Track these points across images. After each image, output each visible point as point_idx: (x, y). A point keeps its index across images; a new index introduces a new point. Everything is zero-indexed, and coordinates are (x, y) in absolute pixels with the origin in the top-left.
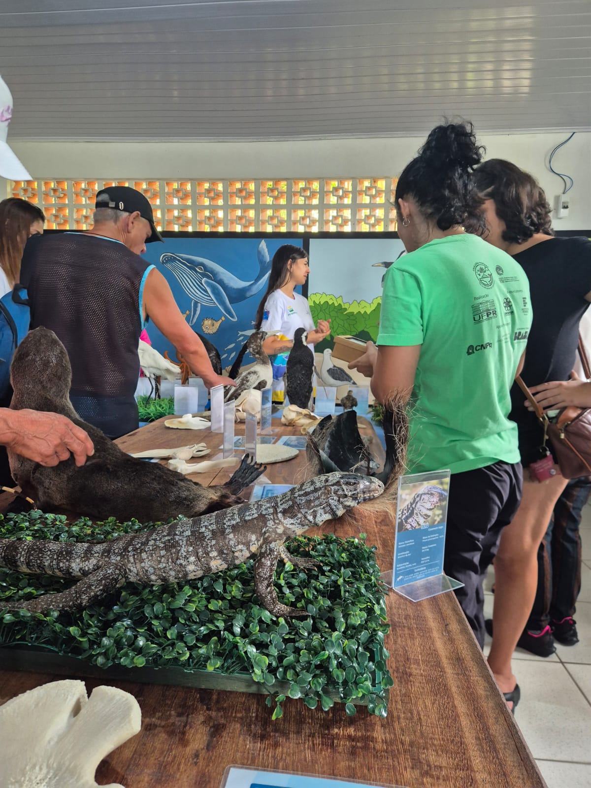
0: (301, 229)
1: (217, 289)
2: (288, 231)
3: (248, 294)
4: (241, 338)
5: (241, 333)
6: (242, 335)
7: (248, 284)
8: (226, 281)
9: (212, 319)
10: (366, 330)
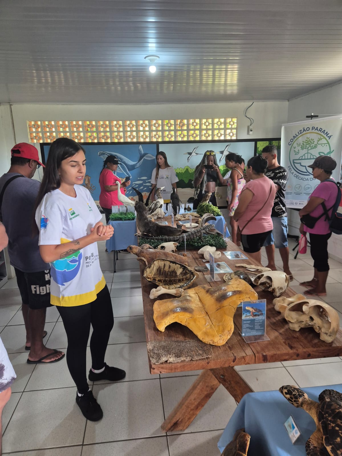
0: (154, 140)
1: (123, 165)
2: (150, 141)
3: (136, 167)
4: (134, 185)
5: (134, 183)
6: (134, 184)
7: (135, 163)
8: (126, 162)
9: (121, 178)
10: (182, 179)
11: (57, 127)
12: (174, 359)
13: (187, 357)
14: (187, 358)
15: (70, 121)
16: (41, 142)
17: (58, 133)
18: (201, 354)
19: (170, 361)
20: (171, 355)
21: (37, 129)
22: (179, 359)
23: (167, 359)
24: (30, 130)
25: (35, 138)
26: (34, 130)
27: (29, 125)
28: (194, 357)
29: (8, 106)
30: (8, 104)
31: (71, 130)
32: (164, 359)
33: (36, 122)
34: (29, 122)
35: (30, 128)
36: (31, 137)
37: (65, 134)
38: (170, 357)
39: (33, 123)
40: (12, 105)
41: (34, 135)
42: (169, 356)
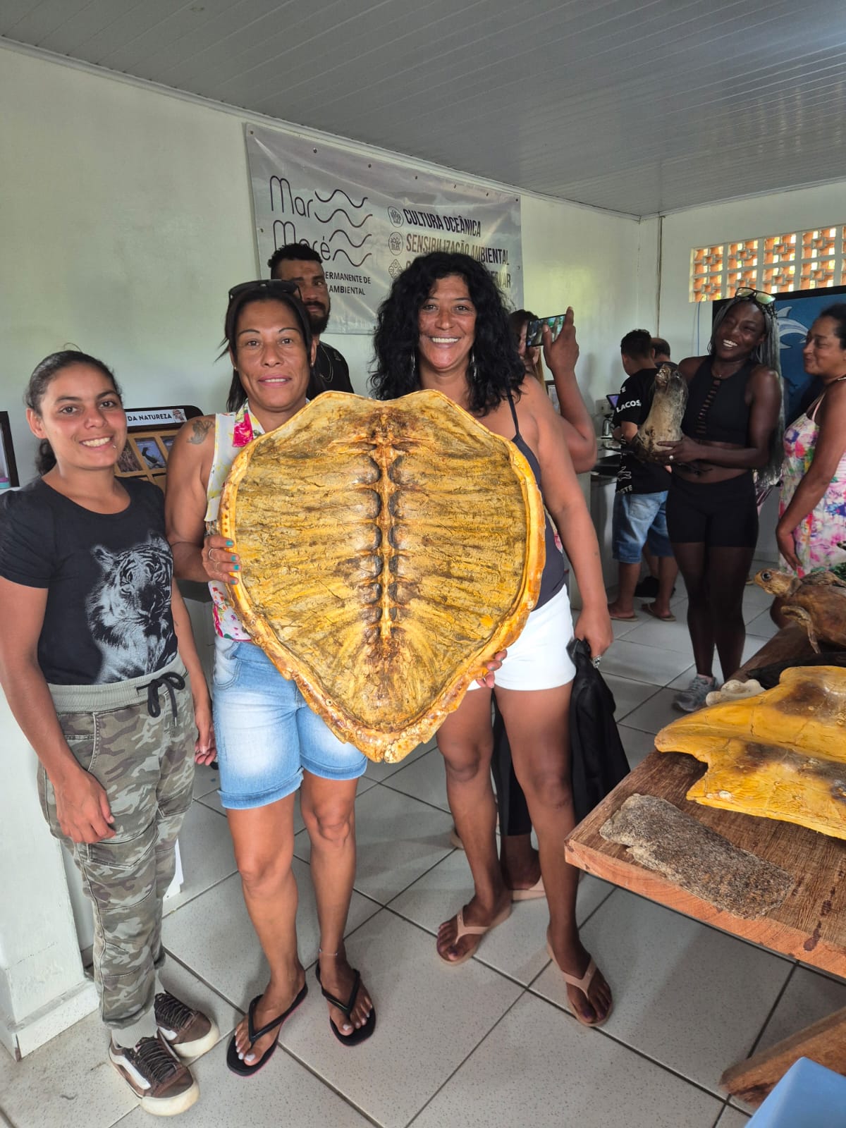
11: (765, 255)
12: (646, 855)
13: (677, 872)
14: (674, 875)
15: (804, 233)
16: (719, 297)
17: (765, 271)
18: (718, 893)
19: (633, 851)
20: (649, 844)
21: (712, 266)
22: (657, 862)
23: (630, 844)
24: (696, 272)
25: (704, 291)
26: (705, 269)
27: (695, 260)
28: (693, 884)
29: (656, 220)
30: (657, 215)
31: (803, 258)
32: (625, 839)
33: (713, 249)
34: (697, 253)
35: (697, 265)
36: (695, 287)
37: (782, 269)
38: (641, 846)
39: (706, 252)
40: (664, 217)
41: (705, 281)
42: (641, 842)
